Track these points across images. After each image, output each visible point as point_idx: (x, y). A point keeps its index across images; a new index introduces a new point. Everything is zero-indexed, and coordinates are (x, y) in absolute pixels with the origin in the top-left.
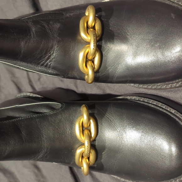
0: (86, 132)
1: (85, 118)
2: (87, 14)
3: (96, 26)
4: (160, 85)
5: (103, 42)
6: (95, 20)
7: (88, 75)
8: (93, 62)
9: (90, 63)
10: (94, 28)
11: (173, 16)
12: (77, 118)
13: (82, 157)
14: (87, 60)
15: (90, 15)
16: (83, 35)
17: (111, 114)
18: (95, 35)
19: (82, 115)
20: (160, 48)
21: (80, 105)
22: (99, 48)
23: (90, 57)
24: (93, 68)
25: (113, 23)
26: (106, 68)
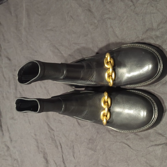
0: (106, 103)
1: (106, 97)
2: (106, 57)
3: (111, 61)
4: (143, 84)
5: (116, 66)
6: (110, 59)
7: (110, 83)
8: (112, 76)
9: (110, 77)
10: (110, 62)
11: (143, 53)
12: (103, 97)
13: (104, 116)
14: (109, 76)
15: (108, 57)
16: (106, 66)
17: (118, 98)
18: (111, 65)
19: (105, 96)
20: (140, 67)
21: (103, 92)
22: (114, 70)
23: (110, 75)
24: (112, 79)
25: (119, 59)
26: (118, 78)
